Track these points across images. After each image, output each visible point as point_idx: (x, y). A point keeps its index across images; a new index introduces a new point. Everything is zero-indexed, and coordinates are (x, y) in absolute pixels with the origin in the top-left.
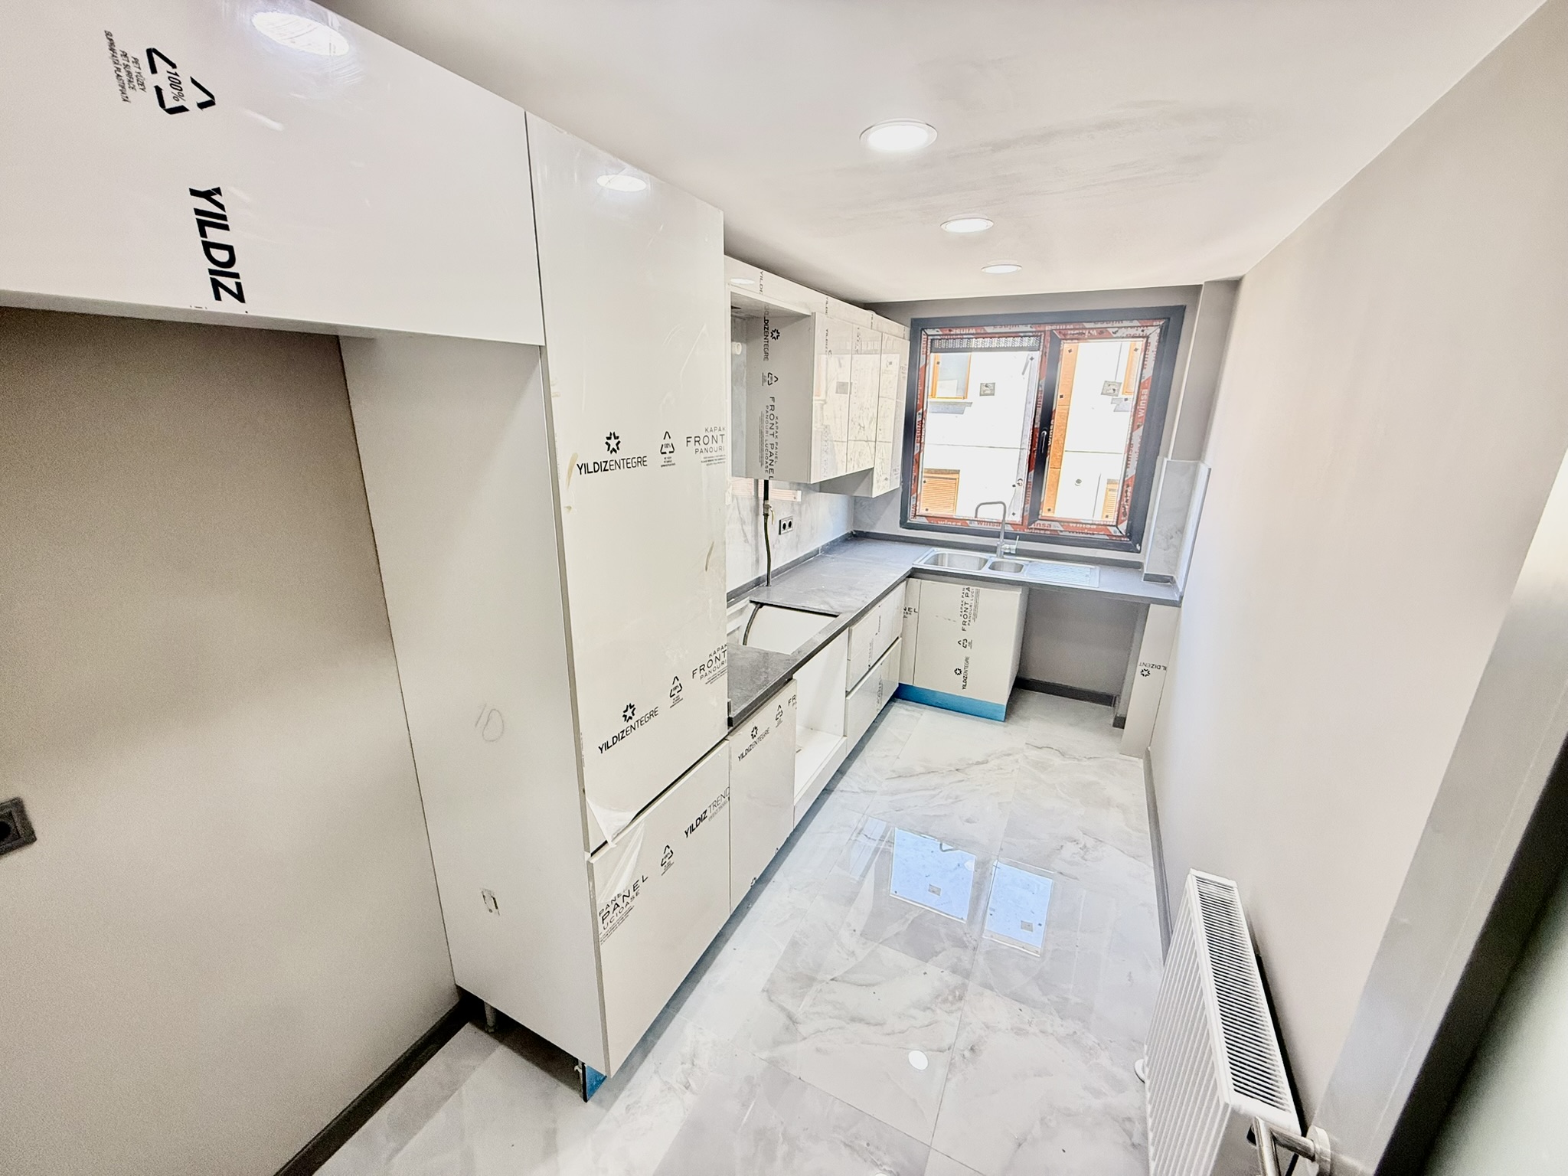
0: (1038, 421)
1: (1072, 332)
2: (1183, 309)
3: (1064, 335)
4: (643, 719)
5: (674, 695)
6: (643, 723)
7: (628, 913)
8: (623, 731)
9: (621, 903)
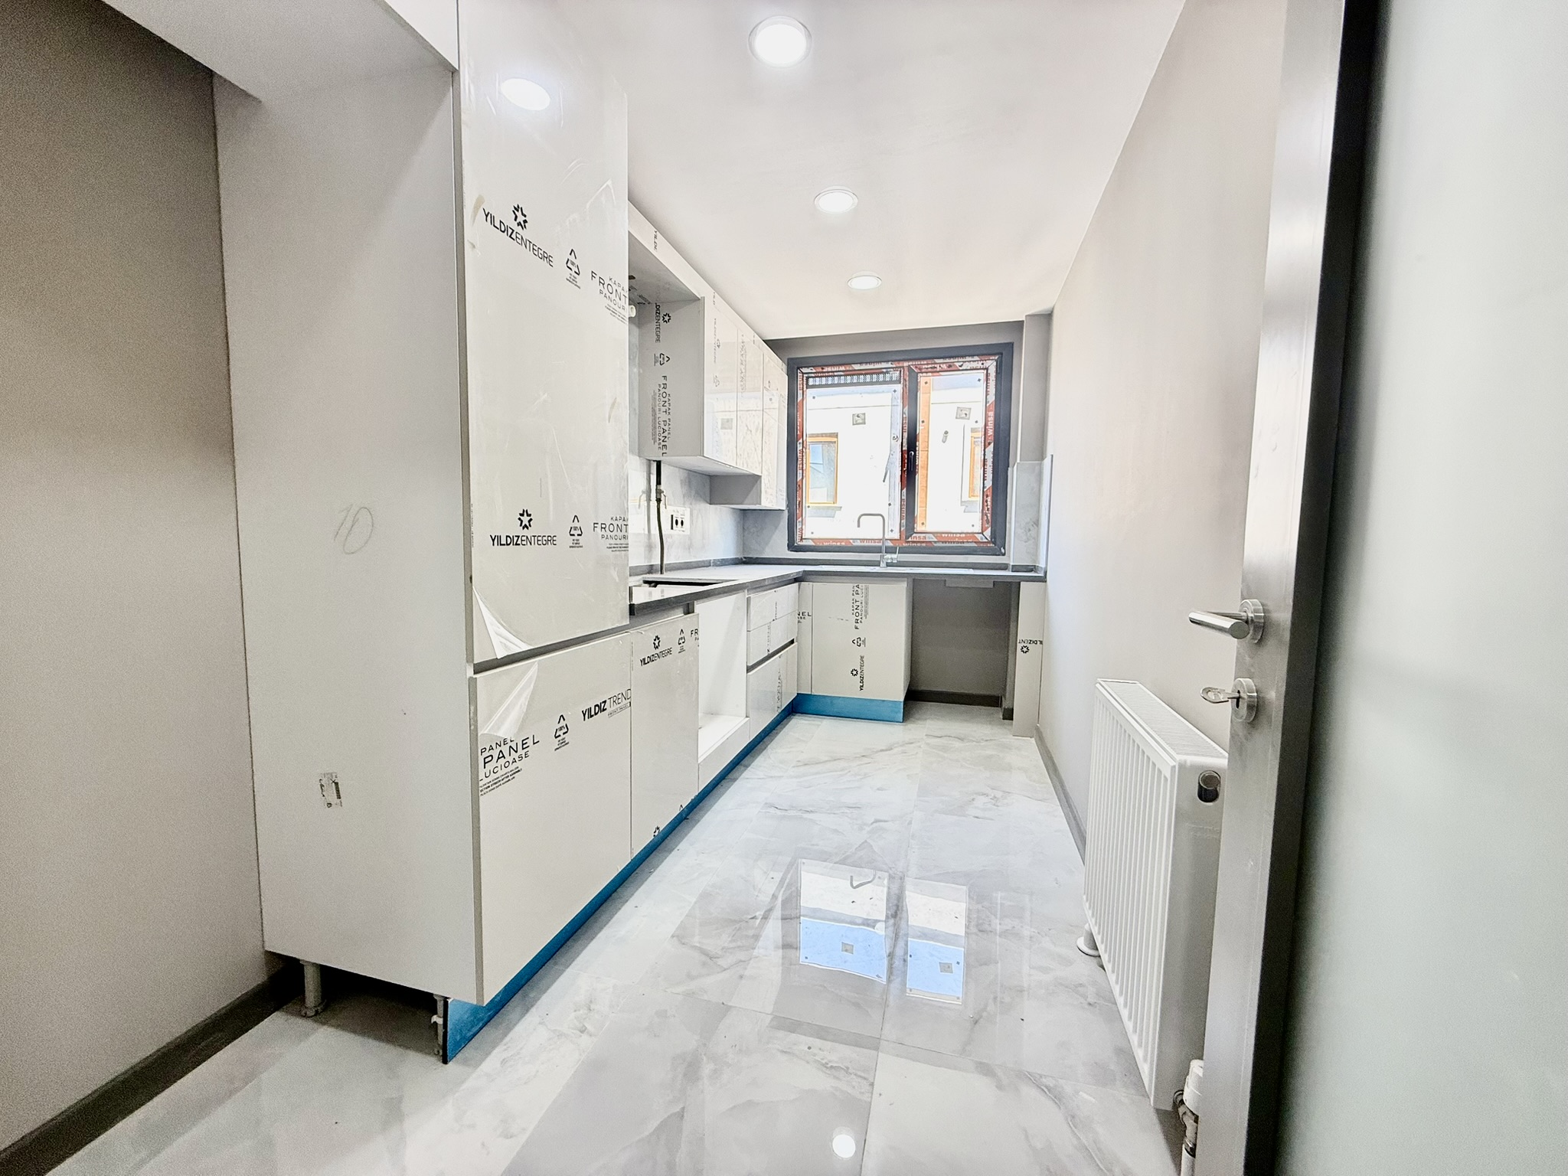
0: (905, 444)
1: (926, 366)
2: (1011, 345)
3: (920, 369)
4: (540, 538)
5: (574, 535)
6: (540, 543)
7: (514, 773)
8: (518, 537)
9: (506, 754)
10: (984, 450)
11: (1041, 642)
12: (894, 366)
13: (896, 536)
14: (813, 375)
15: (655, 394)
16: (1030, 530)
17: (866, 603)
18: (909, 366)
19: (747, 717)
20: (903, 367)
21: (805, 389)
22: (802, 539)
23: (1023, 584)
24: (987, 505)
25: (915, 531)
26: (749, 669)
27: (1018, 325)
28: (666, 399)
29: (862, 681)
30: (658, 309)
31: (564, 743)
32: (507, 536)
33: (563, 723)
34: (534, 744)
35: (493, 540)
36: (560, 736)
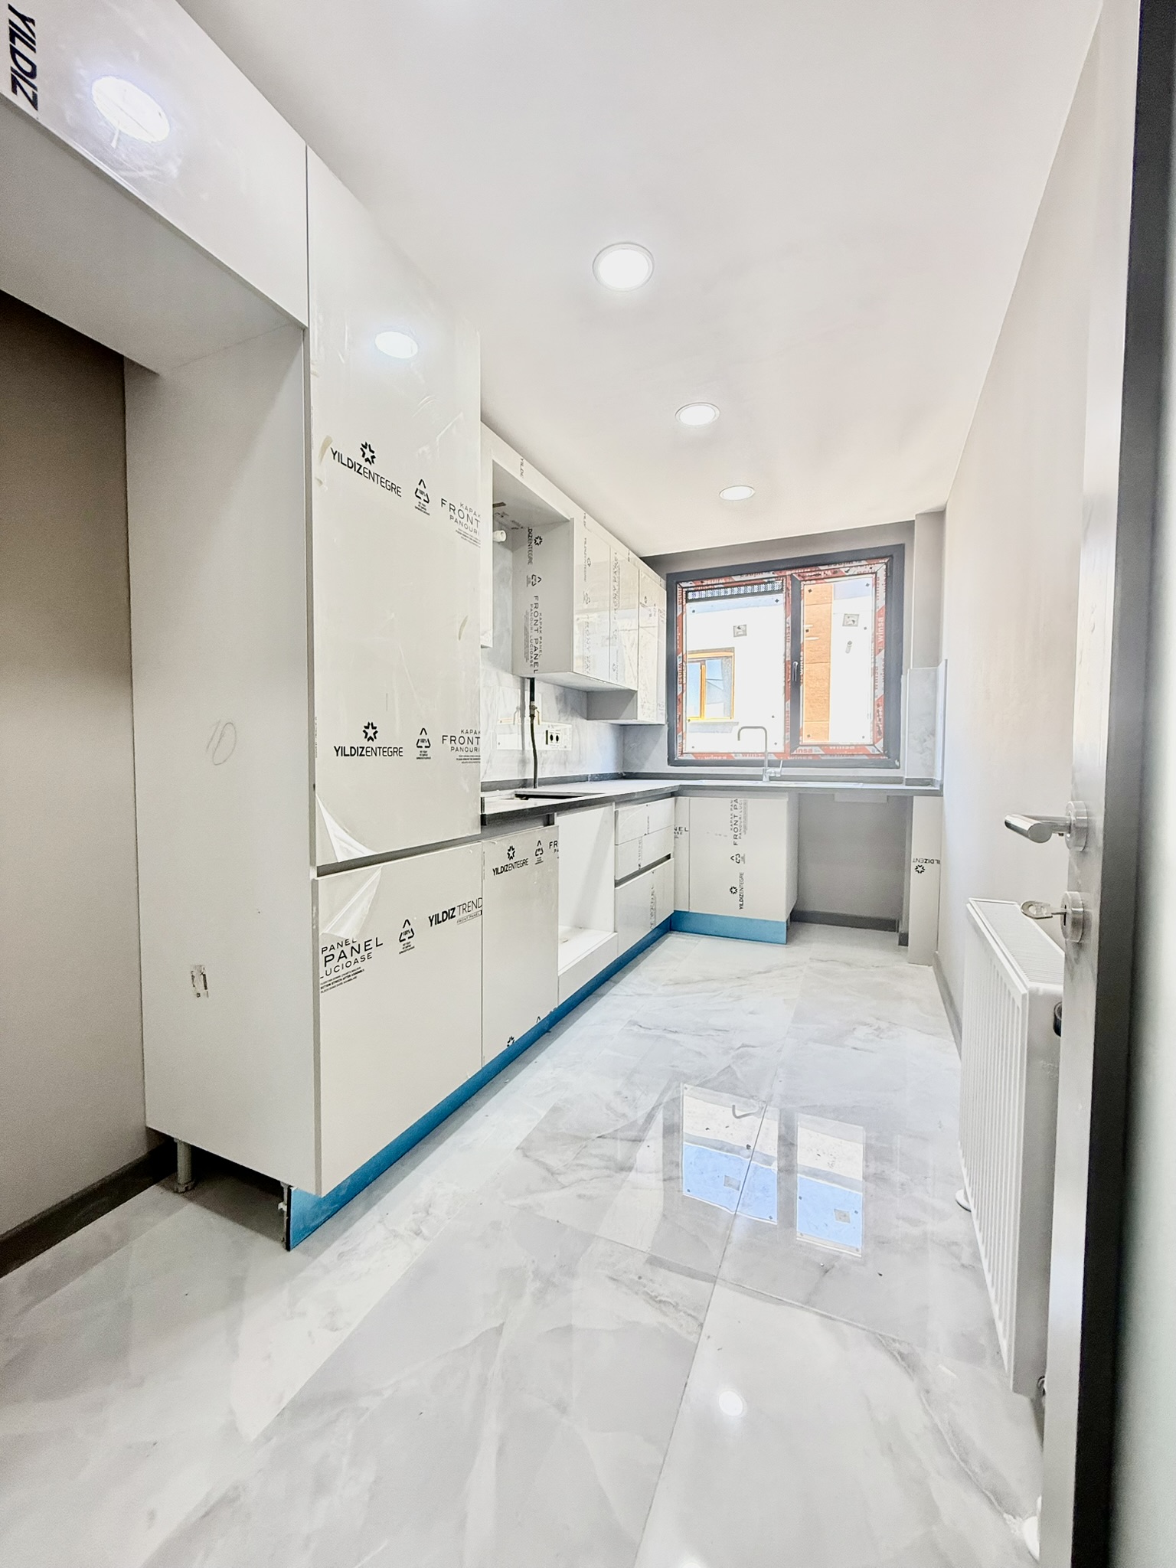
0: (788, 654)
1: (810, 574)
2: (902, 547)
3: (803, 577)
4: (385, 750)
5: (421, 747)
6: (385, 754)
7: (356, 973)
8: (363, 748)
9: (348, 954)
10: (875, 658)
11: (939, 862)
12: (776, 575)
13: (780, 748)
14: (692, 589)
15: (527, 613)
16: (925, 741)
17: (745, 818)
18: (791, 575)
19: (615, 932)
20: (786, 576)
21: (684, 603)
22: (682, 753)
23: (915, 798)
24: (879, 716)
25: (800, 743)
26: (617, 883)
27: (909, 526)
28: (538, 618)
29: (741, 900)
30: (530, 533)
31: (409, 947)
32: (351, 748)
33: (407, 927)
34: (377, 946)
35: (337, 751)
36: (404, 940)
